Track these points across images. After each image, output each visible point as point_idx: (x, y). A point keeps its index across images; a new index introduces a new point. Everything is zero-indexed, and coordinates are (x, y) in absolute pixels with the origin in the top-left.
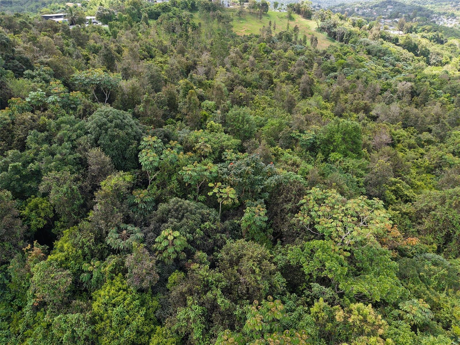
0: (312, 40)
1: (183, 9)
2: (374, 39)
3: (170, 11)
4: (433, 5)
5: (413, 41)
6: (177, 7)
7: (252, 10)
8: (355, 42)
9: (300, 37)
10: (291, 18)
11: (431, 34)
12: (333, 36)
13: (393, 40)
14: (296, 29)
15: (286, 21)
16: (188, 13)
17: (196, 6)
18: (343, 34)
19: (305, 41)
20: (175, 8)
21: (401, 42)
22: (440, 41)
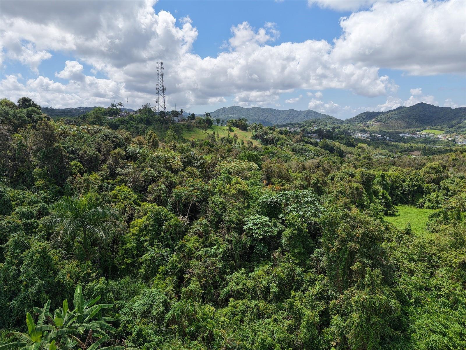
0: (248, 143)
1: (139, 123)
2: (297, 142)
3: (128, 123)
4: (349, 124)
5: (329, 144)
6: (134, 121)
7: (198, 125)
8: (282, 144)
9: (239, 141)
10: (231, 130)
11: (344, 141)
12: (265, 142)
13: (314, 144)
14: (235, 136)
15: (227, 132)
16: (144, 126)
17: (150, 121)
18: (273, 140)
19: (243, 144)
20: (132, 122)
21: (320, 145)
22: (352, 145)
